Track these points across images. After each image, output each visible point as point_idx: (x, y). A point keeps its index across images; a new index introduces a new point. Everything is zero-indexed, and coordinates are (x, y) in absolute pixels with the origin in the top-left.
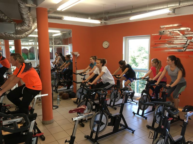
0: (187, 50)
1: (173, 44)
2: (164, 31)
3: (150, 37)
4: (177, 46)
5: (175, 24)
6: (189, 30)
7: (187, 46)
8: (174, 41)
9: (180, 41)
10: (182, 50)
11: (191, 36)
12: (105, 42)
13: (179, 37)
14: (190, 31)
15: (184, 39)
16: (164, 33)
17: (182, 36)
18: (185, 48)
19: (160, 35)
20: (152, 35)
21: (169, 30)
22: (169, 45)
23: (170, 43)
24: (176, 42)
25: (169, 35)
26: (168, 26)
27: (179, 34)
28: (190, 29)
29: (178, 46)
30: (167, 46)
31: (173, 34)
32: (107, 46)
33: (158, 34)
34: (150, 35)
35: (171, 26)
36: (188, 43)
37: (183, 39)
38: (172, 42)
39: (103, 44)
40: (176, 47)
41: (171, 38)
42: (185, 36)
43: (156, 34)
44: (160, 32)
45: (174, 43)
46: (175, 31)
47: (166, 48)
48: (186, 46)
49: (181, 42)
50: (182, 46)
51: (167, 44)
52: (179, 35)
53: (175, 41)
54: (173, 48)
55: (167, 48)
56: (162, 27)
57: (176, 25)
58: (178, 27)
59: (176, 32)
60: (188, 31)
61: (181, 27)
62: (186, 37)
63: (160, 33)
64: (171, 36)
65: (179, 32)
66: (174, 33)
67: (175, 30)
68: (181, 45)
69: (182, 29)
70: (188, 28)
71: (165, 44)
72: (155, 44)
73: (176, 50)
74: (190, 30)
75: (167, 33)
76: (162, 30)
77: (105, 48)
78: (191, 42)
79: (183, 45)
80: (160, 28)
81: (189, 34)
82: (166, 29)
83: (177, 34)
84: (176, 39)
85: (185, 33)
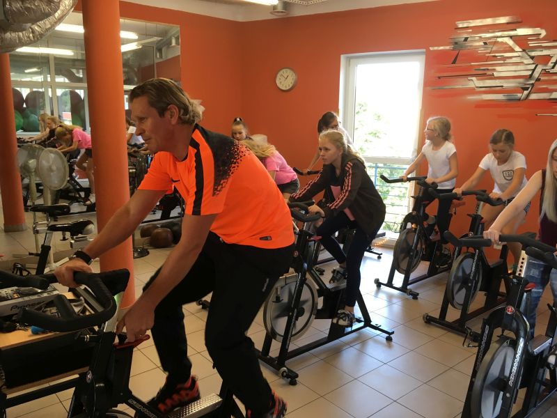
0: (533, 96)
1: (492, 77)
2: (466, 39)
3: (423, 58)
4: (506, 85)
5: (502, 18)
6: (542, 36)
7: (533, 84)
8: (494, 70)
9: (513, 68)
10: (519, 95)
11: (545, 52)
12: (284, 70)
13: (511, 58)
14: (544, 39)
15: (526, 62)
16: (468, 44)
17: (520, 54)
18: (527, 89)
19: (454, 49)
20: (431, 49)
21: (484, 35)
22: (481, 82)
23: (483, 75)
24: (502, 71)
25: (481, 51)
26: (478, 23)
27: (511, 47)
28: (543, 33)
30: (475, 83)
31: (495, 48)
33: (448, 48)
34: (424, 50)
35: (489, 21)
36: (536, 75)
37: (522, 62)
38: (489, 73)
39: (278, 76)
40: (502, 86)
41: (488, 59)
42: (530, 53)
43: (441, 48)
44: (456, 40)
45: (496, 74)
46: (499, 40)
47: (472, 91)
48: (530, 83)
49: (515, 71)
50: (519, 83)
51: (474, 78)
52: (512, 50)
53: (498, 68)
54: (491, 90)
55: (473, 89)
56: (460, 26)
57: (503, 20)
58: (509, 26)
59: (502, 42)
60: (538, 39)
61: (519, 28)
62: (532, 58)
63: (456, 43)
64: (487, 53)
65: (511, 42)
66: (496, 43)
67: (499, 34)
68: (516, 83)
69: (522, 31)
70: (538, 30)
71: (469, 78)
72: (439, 78)
73: (500, 97)
74: (545, 36)
75: (477, 43)
76: (460, 33)
78: (545, 72)
79: (521, 80)
80: (456, 29)
81: (541, 47)
82: (473, 32)
83: (505, 48)
84: (502, 62)
85: (530, 45)
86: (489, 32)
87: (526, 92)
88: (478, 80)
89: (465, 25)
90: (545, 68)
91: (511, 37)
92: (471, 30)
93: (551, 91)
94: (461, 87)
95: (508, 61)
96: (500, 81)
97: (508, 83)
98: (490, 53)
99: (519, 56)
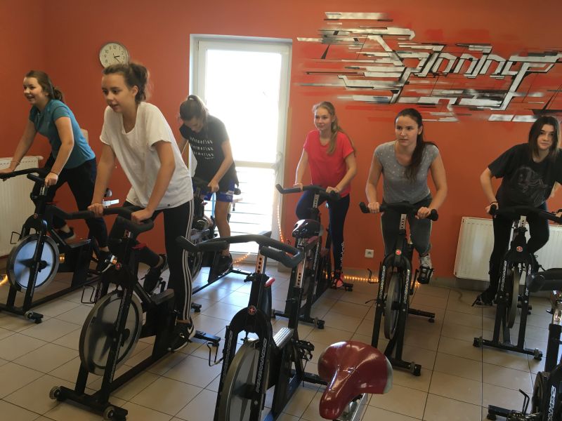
0: (403, 100)
1: (363, 77)
2: (336, 33)
4: (376, 86)
5: (372, 14)
6: (411, 38)
7: (402, 88)
8: (365, 69)
9: (384, 69)
10: (389, 98)
11: (415, 55)
13: (381, 58)
14: (415, 41)
15: (396, 63)
16: (338, 38)
17: (390, 54)
18: (396, 92)
19: (323, 42)
20: (299, 39)
21: (355, 31)
22: (352, 81)
23: (354, 74)
24: (371, 71)
25: (352, 47)
26: (349, 16)
27: (381, 46)
28: (413, 35)
29: (379, 86)
30: (345, 82)
31: (366, 46)
33: (317, 40)
34: (291, 40)
35: (360, 16)
36: (405, 78)
37: (392, 64)
38: (359, 72)
40: (372, 88)
41: (358, 57)
42: (399, 55)
43: (310, 40)
44: (326, 33)
45: (367, 74)
46: (370, 37)
47: (342, 91)
48: (399, 87)
49: (385, 72)
50: (389, 85)
51: (344, 77)
52: (383, 50)
53: (369, 68)
54: (362, 91)
55: (344, 88)
56: (330, 17)
57: (374, 16)
58: (380, 23)
59: (373, 40)
60: (408, 40)
61: (389, 27)
62: (402, 60)
63: (326, 36)
64: (358, 50)
65: (381, 41)
66: (366, 40)
67: (369, 31)
68: (386, 84)
69: (392, 31)
70: (407, 31)
71: (340, 77)
72: (308, 73)
73: (370, 99)
74: (413, 39)
75: (347, 38)
76: (329, 26)
79: (391, 82)
80: (325, 20)
81: (410, 49)
82: (343, 26)
83: (376, 46)
84: (373, 61)
85: (401, 46)
86: (359, 28)
87: (395, 95)
88: (349, 79)
89: (335, 17)
90: (413, 71)
91: (382, 35)
92: (341, 24)
93: (419, 96)
94: (331, 85)
95: (379, 61)
96: (372, 81)
97: (379, 84)
98: (361, 50)
99: (389, 57)
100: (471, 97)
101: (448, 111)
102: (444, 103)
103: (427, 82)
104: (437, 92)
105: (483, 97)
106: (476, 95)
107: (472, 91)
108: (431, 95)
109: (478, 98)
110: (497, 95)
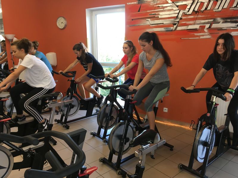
0: (179, 28)
1: (158, 18)
7: (178, 22)
8: (159, 14)
9: (168, 12)
11: (184, 3)
12: (60, 18)
13: (167, 7)
15: (174, 9)
17: (171, 4)
18: (175, 24)
19: (139, 3)
20: (128, 4)
22: (153, 21)
24: (163, 15)
25: (152, 4)
27: (166, 1)
29: (166, 22)
30: (150, 22)
31: (158, 2)
32: (64, 26)
33: (135, 3)
34: (124, 5)
36: (180, 16)
38: (156, 16)
39: (58, 21)
40: (163, 23)
41: (155, 8)
42: (176, 4)
43: (133, 3)
45: (160, 17)
47: (149, 27)
49: (169, 14)
50: (172, 21)
51: (149, 19)
52: (167, 3)
53: (161, 13)
54: (158, 26)
55: (149, 25)
62: (177, 6)
68: (170, 21)
71: (147, 20)
72: (132, 20)
73: (162, 29)
77: (61, 28)
78: (185, 14)
79: (172, 19)
84: (162, 9)
87: (175, 26)
88: (151, 20)
90: (184, 12)
93: (187, 25)
94: (143, 24)
95: (166, 9)
96: (162, 20)
97: (166, 21)
98: (156, 5)
99: (171, 6)
100: (219, 23)
101: (205, 32)
102: (203, 27)
103: (192, 17)
104: (198, 22)
105: (226, 22)
106: (222, 21)
107: (219, 19)
108: (194, 24)
109: (223, 23)
110: (234, 20)
